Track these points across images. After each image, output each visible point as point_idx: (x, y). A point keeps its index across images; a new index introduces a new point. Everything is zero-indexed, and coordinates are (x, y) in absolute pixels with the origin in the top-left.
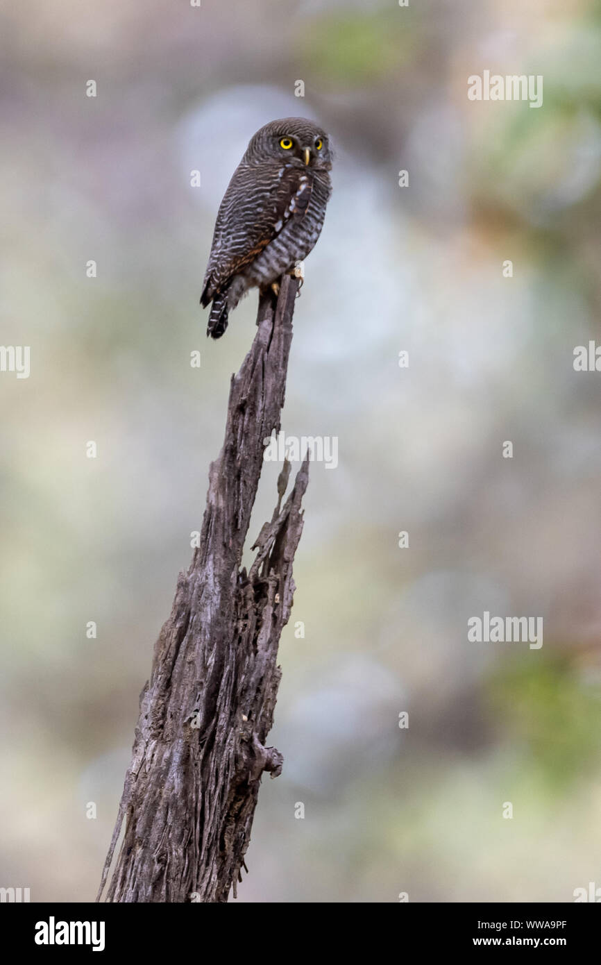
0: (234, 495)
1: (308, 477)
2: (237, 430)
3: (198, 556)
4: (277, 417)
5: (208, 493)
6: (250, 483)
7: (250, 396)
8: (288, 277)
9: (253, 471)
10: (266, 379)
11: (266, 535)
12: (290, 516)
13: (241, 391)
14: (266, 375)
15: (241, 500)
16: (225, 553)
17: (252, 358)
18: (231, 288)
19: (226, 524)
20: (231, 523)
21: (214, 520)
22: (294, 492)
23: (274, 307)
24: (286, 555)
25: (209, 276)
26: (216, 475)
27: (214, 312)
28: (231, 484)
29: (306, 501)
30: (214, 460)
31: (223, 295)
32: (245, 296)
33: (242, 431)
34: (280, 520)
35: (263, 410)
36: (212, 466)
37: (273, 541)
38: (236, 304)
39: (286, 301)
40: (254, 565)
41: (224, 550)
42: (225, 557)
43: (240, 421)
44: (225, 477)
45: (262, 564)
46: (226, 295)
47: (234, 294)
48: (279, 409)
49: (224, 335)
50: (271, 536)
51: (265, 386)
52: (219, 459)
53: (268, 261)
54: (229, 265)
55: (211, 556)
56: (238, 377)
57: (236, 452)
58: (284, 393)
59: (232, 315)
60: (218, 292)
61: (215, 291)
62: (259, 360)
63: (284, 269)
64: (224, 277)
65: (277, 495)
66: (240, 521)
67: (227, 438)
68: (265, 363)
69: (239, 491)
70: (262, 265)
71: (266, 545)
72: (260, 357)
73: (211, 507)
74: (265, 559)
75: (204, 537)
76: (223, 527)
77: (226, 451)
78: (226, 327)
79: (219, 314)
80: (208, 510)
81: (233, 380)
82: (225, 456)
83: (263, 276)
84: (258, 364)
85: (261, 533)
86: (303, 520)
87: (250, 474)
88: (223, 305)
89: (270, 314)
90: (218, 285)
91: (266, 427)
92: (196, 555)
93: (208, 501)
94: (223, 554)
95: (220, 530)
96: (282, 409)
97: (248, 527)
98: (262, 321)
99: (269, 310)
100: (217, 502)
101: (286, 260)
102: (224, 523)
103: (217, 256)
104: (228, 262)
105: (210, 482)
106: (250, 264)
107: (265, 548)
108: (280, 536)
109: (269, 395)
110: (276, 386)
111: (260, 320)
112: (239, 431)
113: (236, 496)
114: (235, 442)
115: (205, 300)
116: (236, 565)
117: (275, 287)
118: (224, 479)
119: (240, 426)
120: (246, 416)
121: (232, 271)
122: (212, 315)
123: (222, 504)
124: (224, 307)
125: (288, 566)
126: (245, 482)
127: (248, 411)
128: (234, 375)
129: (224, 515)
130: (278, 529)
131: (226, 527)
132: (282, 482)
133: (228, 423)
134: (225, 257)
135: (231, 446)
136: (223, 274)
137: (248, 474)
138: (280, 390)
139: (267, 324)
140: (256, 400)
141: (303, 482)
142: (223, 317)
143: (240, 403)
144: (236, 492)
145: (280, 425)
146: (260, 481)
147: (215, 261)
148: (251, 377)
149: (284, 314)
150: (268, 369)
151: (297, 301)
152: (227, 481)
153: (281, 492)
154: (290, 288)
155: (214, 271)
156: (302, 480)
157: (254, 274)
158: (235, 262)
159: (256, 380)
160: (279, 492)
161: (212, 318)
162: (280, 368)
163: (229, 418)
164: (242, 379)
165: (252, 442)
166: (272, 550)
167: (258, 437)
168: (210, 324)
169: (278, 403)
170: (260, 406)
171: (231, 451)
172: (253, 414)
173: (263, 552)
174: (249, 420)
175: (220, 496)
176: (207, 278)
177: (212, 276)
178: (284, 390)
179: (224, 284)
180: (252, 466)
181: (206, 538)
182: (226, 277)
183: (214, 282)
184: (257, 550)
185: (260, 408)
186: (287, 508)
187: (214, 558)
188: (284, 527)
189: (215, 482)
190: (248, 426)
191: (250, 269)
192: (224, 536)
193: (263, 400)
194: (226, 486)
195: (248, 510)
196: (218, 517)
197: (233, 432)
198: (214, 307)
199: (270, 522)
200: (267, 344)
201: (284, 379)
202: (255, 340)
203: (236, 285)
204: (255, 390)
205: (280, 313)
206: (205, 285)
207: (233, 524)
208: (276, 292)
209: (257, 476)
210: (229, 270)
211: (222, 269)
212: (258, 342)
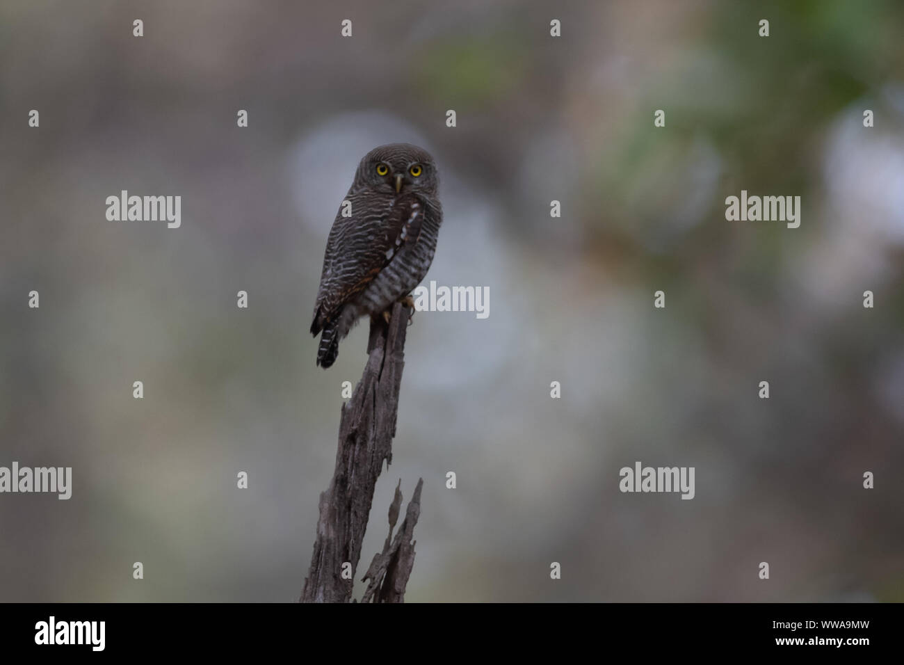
0: (345, 525)
1: (419, 507)
2: (348, 459)
3: (308, 588)
4: (388, 446)
5: (318, 524)
6: (360, 513)
7: (361, 425)
8: (400, 305)
9: (364, 502)
10: (377, 409)
11: (376, 566)
12: (402, 547)
13: (352, 420)
14: (376, 403)
15: (351, 530)
16: (336, 584)
17: (363, 387)
18: (341, 316)
19: (337, 556)
20: (342, 553)
21: (324, 551)
22: (406, 522)
23: (385, 335)
24: (397, 587)
25: (319, 305)
26: (326, 505)
27: (324, 340)
28: (342, 514)
29: (418, 532)
30: (325, 490)
31: (333, 324)
32: (356, 325)
33: (353, 461)
34: (392, 551)
35: (374, 439)
36: (323, 496)
37: (384, 573)
38: (347, 333)
39: (397, 329)
40: (365, 597)
41: (334, 582)
42: (335, 588)
43: (351, 451)
44: (336, 508)
45: (373, 595)
46: (336, 324)
47: (344, 323)
48: (390, 439)
49: (334, 364)
50: (382, 567)
51: (376, 415)
52: (329, 490)
53: (380, 289)
54: (340, 294)
55: (322, 588)
56: (349, 406)
57: (347, 483)
58: (395, 422)
59: (343, 345)
60: (328, 320)
61: (325, 319)
62: (370, 390)
63: (395, 297)
64: (334, 306)
65: (388, 525)
66: (350, 553)
67: (338, 468)
68: (376, 392)
69: (349, 522)
70: (373, 293)
71: (377, 576)
72: (371, 385)
73: (321, 539)
74: (375, 591)
75: (314, 568)
76: (334, 559)
77: (336, 481)
78: (336, 356)
79: (329, 343)
80: (318, 540)
81: (344, 409)
82: (335, 487)
83: (375, 304)
84: (369, 393)
85: (372, 565)
86: (415, 550)
87: (361, 504)
88: (333, 334)
89: (381, 342)
90: (328, 314)
91: (377, 457)
92: (306, 587)
93: (318, 532)
94: (333, 585)
95: (330, 561)
96: (393, 439)
97: (359, 558)
98: (374, 349)
99: (380, 338)
100: (328, 533)
101: (398, 288)
102: (334, 554)
103: (327, 285)
104: (338, 291)
105: (321, 512)
106: (362, 292)
107: (376, 579)
108: (392, 567)
109: (380, 424)
110: (387, 415)
111: (371, 348)
112: (350, 461)
113: (347, 527)
114: (346, 472)
115: (315, 329)
116: (346, 597)
117: (386, 315)
118: (335, 510)
119: (351, 456)
120: (357, 445)
121: (342, 300)
122: (322, 344)
123: (332, 535)
124: (334, 336)
125: (399, 597)
126: (355, 513)
127: (358, 440)
128: (344, 404)
129: (335, 547)
130: (389, 560)
131: (336, 559)
132: (393, 513)
133: (339, 452)
134: (335, 285)
135: (342, 475)
136: (333, 302)
137: (359, 505)
138: (392, 420)
139: (378, 352)
140: (367, 429)
141: (414, 513)
142: (333, 346)
143: (351, 433)
144: (347, 523)
145: (391, 455)
146: (371, 512)
147: (325, 290)
148: (362, 406)
149: (396, 343)
150: (379, 399)
151: (409, 329)
152: (337, 511)
153: (393, 522)
154: (401, 316)
155: (324, 299)
156: (413, 510)
157: (365, 302)
158: (346, 291)
159: (367, 409)
160: (390, 522)
161: (322, 347)
162: (391, 397)
163: (339, 448)
164: (353, 409)
165: (362, 472)
166: (382, 582)
167: (369, 467)
168: (320, 353)
169: (390, 433)
170: (371, 435)
171: (341, 481)
172: (364, 443)
173: (374, 583)
174: (360, 449)
175: (331, 527)
176: (317, 307)
177: (322, 304)
178: (396, 420)
179: (334, 312)
180: (363, 497)
181: (316, 570)
182: (337, 305)
183: (324, 311)
184: (368, 581)
185: (371, 439)
186: (398, 539)
187: (324, 589)
188: (394, 558)
189: (326, 512)
190: (359, 455)
191: (361, 298)
192: (334, 567)
193: (374, 429)
194: (337, 517)
195: (359, 542)
196: (328, 548)
197: (344, 462)
198: (324, 336)
199: (381, 553)
200: (378, 374)
201: (395, 408)
202: (366, 369)
203: (347, 314)
204: (366, 419)
205: (392, 342)
206: (315, 314)
207: (343, 555)
208: (387, 320)
209: (368, 506)
210: (340, 297)
211: (333, 298)
212: (369, 371)
